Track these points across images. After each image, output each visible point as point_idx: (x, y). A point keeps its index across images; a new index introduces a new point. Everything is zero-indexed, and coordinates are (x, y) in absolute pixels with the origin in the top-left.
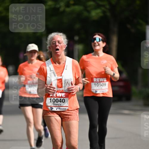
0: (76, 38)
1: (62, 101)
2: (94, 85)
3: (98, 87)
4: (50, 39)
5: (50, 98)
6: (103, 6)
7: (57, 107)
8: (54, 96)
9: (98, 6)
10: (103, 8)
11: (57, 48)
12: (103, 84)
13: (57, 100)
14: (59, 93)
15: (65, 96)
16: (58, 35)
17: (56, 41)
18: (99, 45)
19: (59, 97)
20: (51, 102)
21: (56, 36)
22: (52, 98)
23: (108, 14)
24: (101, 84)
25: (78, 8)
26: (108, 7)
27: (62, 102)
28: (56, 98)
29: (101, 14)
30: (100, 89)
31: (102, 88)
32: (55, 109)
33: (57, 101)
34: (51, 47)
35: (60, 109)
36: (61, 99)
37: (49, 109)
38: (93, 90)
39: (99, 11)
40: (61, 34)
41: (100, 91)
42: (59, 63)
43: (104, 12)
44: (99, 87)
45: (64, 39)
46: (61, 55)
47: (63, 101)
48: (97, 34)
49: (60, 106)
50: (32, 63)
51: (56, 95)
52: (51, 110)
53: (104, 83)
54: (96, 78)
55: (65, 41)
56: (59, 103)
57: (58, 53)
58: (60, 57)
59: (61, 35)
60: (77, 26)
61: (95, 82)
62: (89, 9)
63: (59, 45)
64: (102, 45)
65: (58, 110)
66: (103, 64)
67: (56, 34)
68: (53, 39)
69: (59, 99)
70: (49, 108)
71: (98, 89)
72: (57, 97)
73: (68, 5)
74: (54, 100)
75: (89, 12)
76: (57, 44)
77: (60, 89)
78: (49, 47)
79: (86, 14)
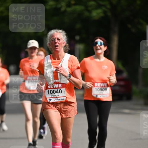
0: (77, 38)
1: (59, 91)
2: (95, 90)
3: (98, 92)
4: (50, 36)
5: (48, 90)
6: (104, 6)
7: (55, 98)
8: (51, 87)
9: (99, 6)
10: (104, 8)
11: (56, 44)
12: (103, 89)
13: (54, 91)
14: (56, 85)
15: (61, 87)
16: (58, 32)
17: (55, 38)
18: (101, 49)
19: (56, 88)
20: (49, 94)
21: (56, 33)
22: (50, 90)
23: (109, 14)
24: (102, 89)
25: (79, 8)
26: (109, 6)
27: (59, 93)
28: (53, 90)
29: (102, 15)
30: (101, 94)
31: (102, 93)
32: (53, 100)
33: (54, 93)
34: (50, 44)
35: (58, 99)
36: (58, 90)
37: (47, 101)
38: (94, 94)
39: (99, 11)
40: (61, 31)
41: (100, 95)
42: (59, 59)
43: (105, 12)
44: (100, 91)
45: (63, 36)
46: (60, 51)
47: (61, 92)
48: (99, 38)
49: (57, 97)
50: (32, 59)
51: (53, 86)
52: (49, 102)
53: (105, 88)
54: (98, 83)
55: (65, 38)
56: (56, 94)
57: (58, 49)
58: (60, 53)
59: (60, 33)
60: (78, 26)
61: (96, 87)
62: (90, 9)
63: (59, 42)
64: (104, 48)
65: (56, 101)
66: (104, 69)
67: (55, 32)
68: (52, 36)
69: (56, 90)
70: (48, 99)
71: (98, 93)
72: (54, 88)
73: (69, 5)
74: (51, 91)
75: (90, 12)
76: (56, 41)
77: (56, 81)
78: (49, 44)
79: (86, 14)
